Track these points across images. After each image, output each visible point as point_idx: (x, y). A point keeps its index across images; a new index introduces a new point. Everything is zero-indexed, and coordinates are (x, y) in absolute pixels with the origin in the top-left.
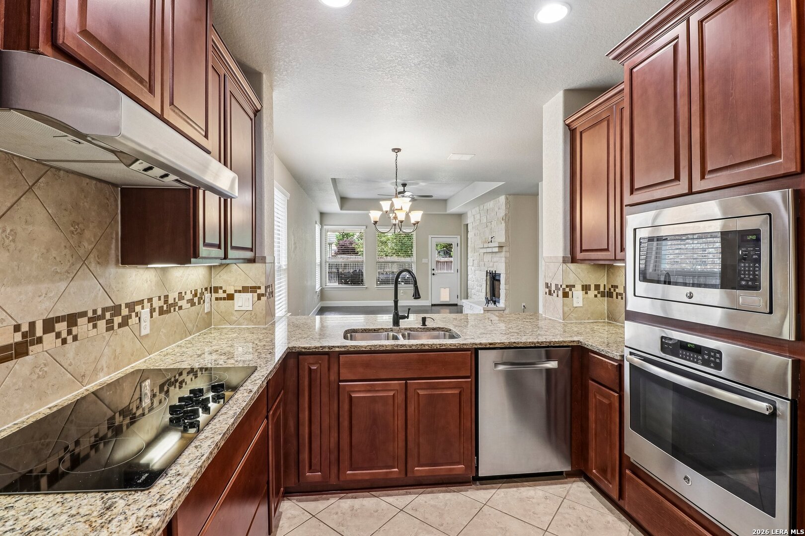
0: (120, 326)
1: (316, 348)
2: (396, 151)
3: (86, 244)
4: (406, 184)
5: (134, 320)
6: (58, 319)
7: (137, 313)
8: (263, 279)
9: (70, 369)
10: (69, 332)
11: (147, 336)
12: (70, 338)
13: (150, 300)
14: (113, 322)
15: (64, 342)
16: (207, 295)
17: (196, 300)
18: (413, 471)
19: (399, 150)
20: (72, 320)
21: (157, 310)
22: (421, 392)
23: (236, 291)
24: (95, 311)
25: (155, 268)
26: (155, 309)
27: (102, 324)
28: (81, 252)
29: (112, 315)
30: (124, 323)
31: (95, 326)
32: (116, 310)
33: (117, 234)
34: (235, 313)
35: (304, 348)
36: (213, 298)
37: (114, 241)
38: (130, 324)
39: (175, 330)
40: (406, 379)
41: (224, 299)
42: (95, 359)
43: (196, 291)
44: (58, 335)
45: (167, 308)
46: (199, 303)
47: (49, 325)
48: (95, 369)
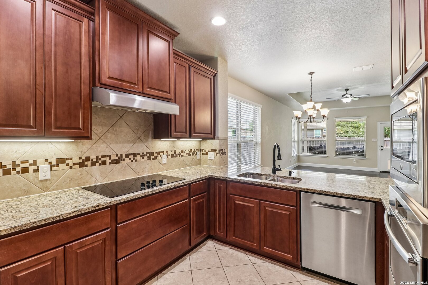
0: (153, 159)
1: (220, 177)
2: (311, 74)
3: (140, 133)
4: (349, 89)
5: (159, 158)
6: (130, 154)
7: (161, 155)
8: (218, 147)
9: (134, 169)
10: (134, 159)
11: (165, 164)
12: (134, 161)
13: (167, 152)
14: (150, 158)
15: (132, 161)
16: (198, 152)
17: (191, 153)
18: (263, 249)
19: (313, 73)
20: (135, 155)
21: (170, 155)
22: (267, 208)
23: (209, 151)
24: (143, 153)
25: (169, 141)
26: (169, 155)
27: (146, 158)
28: (138, 135)
29: (150, 155)
30: (155, 158)
31: (143, 158)
32: (152, 154)
33: (152, 129)
34: (208, 160)
35: (216, 176)
36: (201, 154)
37: (151, 131)
38: (157, 159)
39: (180, 163)
40: (260, 200)
41: (205, 154)
42: (143, 168)
43: (191, 150)
44: (130, 159)
45: (175, 155)
46: (193, 155)
47: (127, 156)
48: (143, 171)
